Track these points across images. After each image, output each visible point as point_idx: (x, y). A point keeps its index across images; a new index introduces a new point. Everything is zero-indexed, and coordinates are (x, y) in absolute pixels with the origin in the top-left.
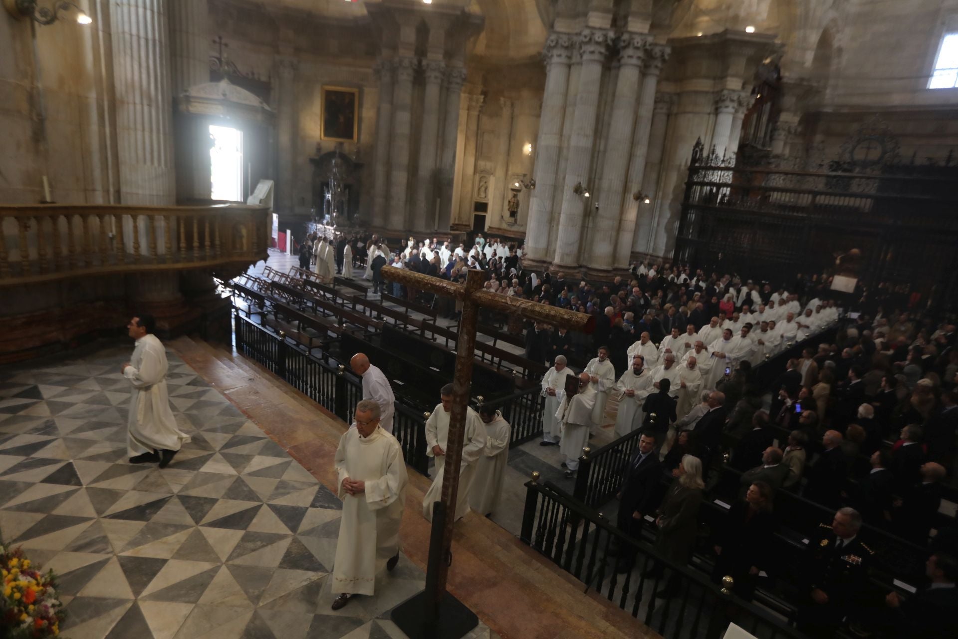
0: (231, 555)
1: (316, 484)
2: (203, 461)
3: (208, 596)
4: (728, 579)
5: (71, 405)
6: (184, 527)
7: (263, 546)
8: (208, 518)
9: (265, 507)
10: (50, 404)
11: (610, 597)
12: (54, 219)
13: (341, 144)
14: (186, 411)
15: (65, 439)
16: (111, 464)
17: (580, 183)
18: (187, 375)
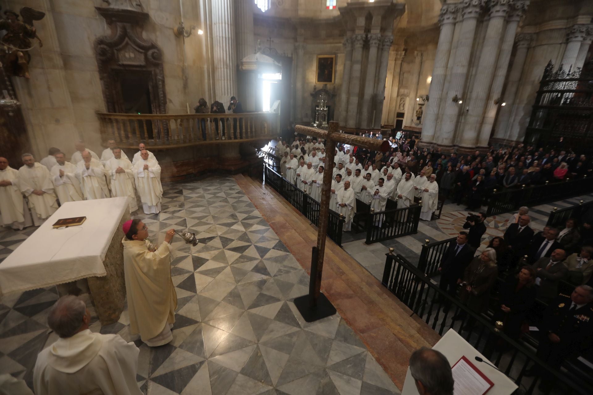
0: (233, 262)
1: (277, 239)
2: (233, 224)
3: (220, 276)
4: (499, 323)
5: (192, 198)
6: (219, 249)
7: (247, 261)
8: (230, 246)
9: (253, 246)
10: (185, 197)
11: (427, 321)
12: (188, 120)
13: (326, 85)
14: (232, 203)
15: (186, 210)
16: (199, 221)
17: (457, 95)
18: (237, 189)
